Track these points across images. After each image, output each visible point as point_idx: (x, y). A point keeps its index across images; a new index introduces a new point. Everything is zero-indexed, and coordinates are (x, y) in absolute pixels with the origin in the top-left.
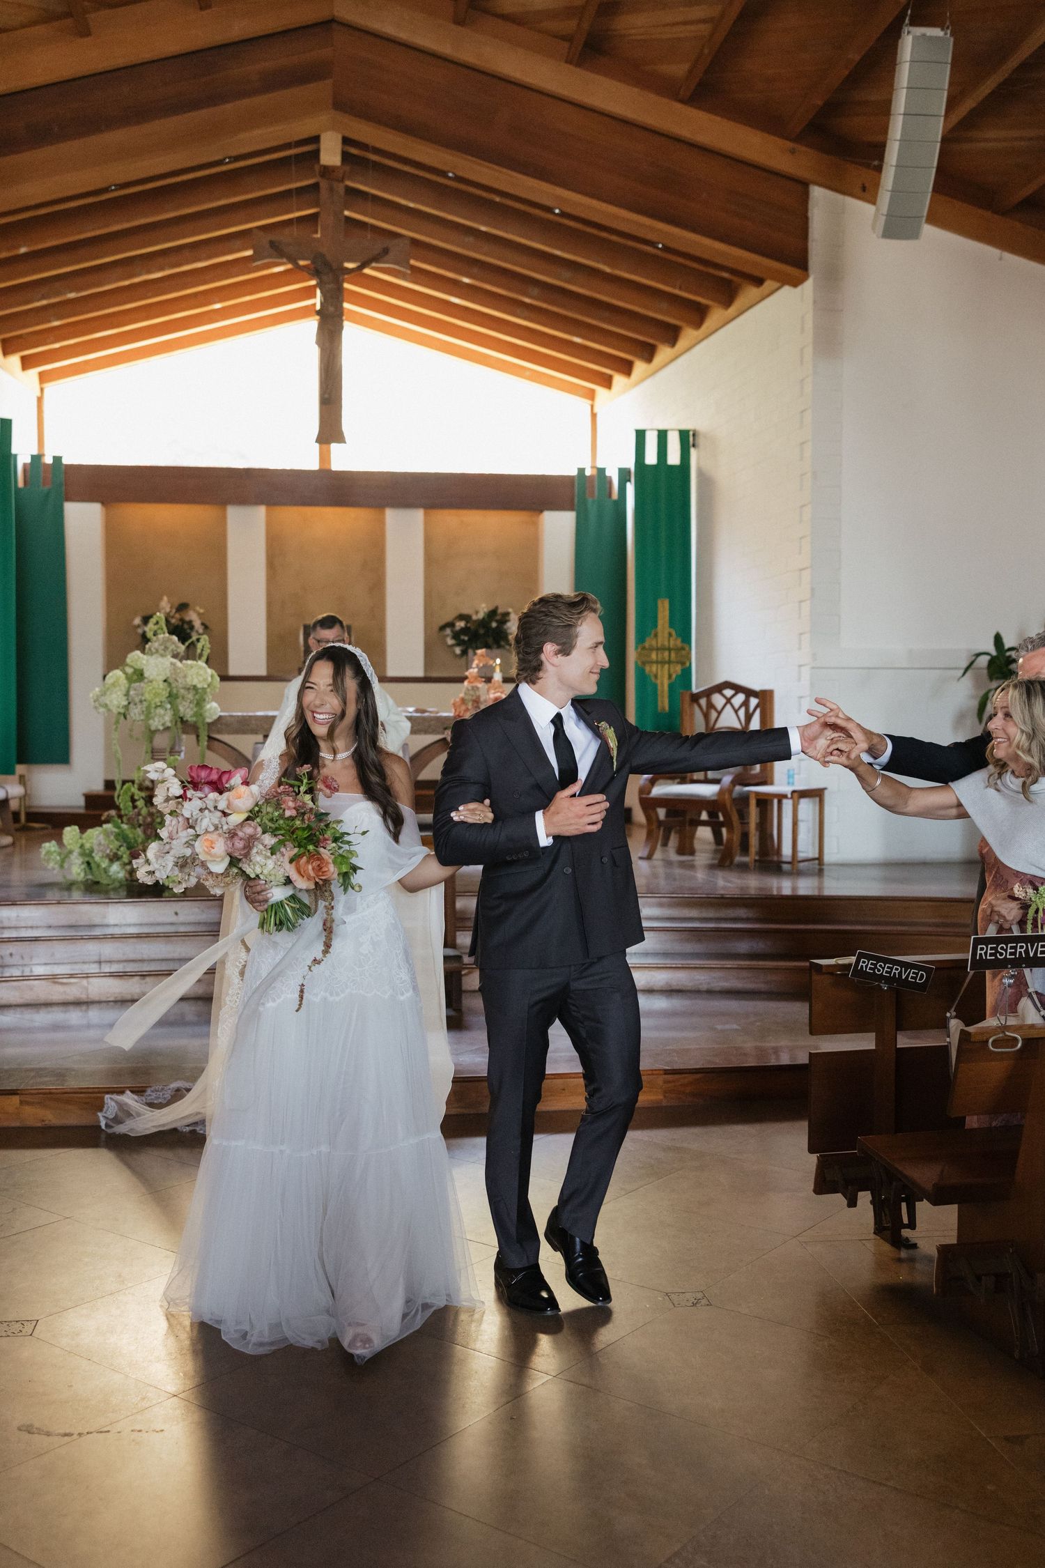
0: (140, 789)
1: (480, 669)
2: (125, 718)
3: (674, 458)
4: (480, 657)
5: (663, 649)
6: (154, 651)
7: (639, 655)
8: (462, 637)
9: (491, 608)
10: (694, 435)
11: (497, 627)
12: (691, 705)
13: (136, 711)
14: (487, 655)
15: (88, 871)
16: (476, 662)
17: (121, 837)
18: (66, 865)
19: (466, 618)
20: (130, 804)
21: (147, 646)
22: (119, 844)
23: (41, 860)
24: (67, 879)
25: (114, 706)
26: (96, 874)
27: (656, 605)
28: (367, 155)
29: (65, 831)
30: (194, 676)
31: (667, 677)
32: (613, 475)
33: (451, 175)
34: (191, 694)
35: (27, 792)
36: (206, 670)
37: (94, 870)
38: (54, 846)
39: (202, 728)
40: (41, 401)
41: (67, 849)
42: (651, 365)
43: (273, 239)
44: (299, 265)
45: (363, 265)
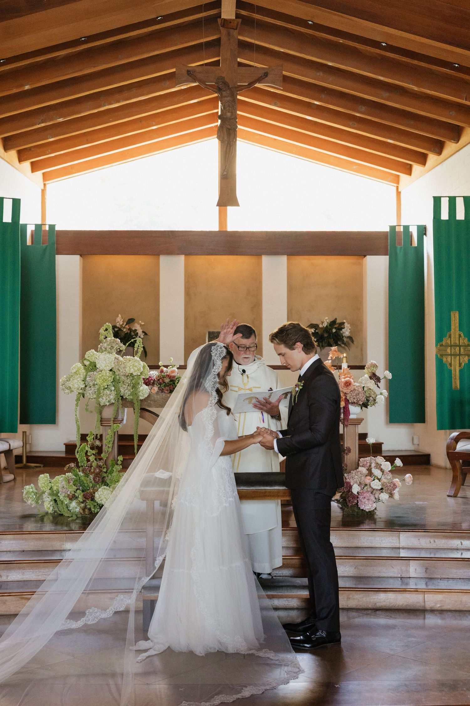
0: (92, 448)
1: (333, 361)
2: (84, 397)
3: (460, 215)
4: (334, 352)
5: (455, 346)
6: (104, 349)
7: (439, 350)
9: (332, 319)
11: (336, 332)
13: (90, 392)
14: (339, 351)
15: (55, 506)
16: (331, 355)
17: (78, 482)
18: (40, 502)
19: (315, 326)
20: (85, 458)
21: (99, 346)
22: (77, 488)
23: (24, 497)
24: (41, 512)
25: (75, 388)
26: (61, 508)
27: (450, 315)
28: (252, 15)
29: (39, 477)
30: (131, 367)
31: (458, 365)
32: (414, 231)
33: (310, 23)
34: (129, 380)
35: (27, 443)
36: (140, 362)
37: (59, 505)
38: (32, 488)
39: (136, 403)
40: (44, 192)
41: (41, 490)
42: (440, 156)
43: (189, 69)
44: (207, 85)
45: (250, 85)
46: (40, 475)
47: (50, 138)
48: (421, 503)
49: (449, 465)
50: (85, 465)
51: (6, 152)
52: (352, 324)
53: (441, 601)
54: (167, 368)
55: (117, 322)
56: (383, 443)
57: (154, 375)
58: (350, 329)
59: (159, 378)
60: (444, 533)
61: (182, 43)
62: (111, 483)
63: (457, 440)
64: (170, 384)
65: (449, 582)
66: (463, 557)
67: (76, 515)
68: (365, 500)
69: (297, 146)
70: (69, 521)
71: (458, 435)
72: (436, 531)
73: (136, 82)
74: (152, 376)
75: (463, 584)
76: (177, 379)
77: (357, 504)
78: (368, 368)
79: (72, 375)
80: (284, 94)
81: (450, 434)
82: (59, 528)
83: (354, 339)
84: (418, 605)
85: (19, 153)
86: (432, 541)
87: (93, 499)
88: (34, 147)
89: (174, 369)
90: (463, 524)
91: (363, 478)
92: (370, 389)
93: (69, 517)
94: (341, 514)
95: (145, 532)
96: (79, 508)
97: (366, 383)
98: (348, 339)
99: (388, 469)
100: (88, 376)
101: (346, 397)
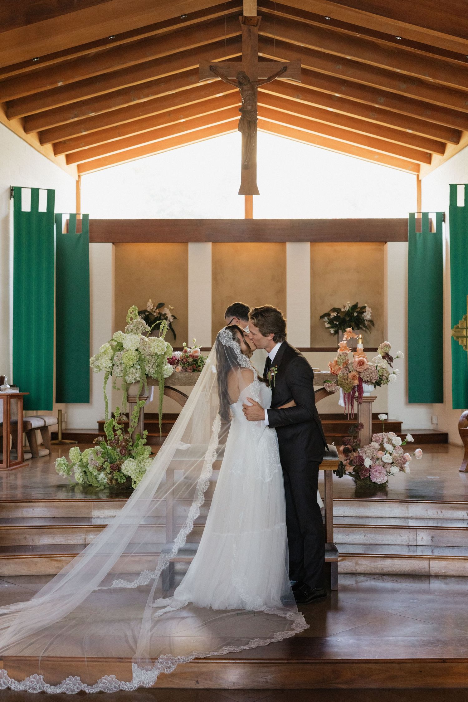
0: (119, 423)
1: (348, 342)
2: (111, 374)
4: (348, 334)
6: (130, 330)
7: (455, 332)
8: (335, 322)
9: (354, 303)
11: (357, 316)
13: (118, 370)
14: (353, 332)
15: (85, 477)
16: (345, 336)
17: (106, 455)
18: (71, 473)
19: (337, 310)
20: (113, 432)
21: (126, 327)
22: (104, 460)
23: (56, 469)
24: (72, 483)
25: (103, 367)
26: (90, 479)
27: (466, 299)
28: (273, 12)
29: (70, 451)
30: (156, 347)
32: (433, 217)
33: (327, 18)
34: (153, 359)
35: (62, 421)
36: (163, 343)
37: (89, 476)
38: (63, 460)
39: (161, 381)
40: (79, 183)
41: (72, 462)
42: (458, 145)
43: (211, 64)
44: (228, 79)
45: (270, 78)
46: (72, 448)
47: (83, 132)
48: (433, 477)
50: (113, 439)
51: (42, 145)
52: (373, 308)
53: (445, 567)
54: (191, 349)
55: (147, 306)
56: (402, 423)
57: (179, 355)
58: (371, 313)
59: (182, 358)
60: (450, 505)
61: (207, 40)
62: (137, 455)
64: (194, 364)
65: (453, 550)
67: (104, 486)
68: (377, 473)
69: (320, 137)
70: (97, 491)
73: (163, 78)
74: (177, 356)
76: (199, 359)
77: (369, 477)
78: (381, 349)
79: (101, 355)
80: (306, 87)
81: (462, 413)
82: (88, 496)
83: (374, 322)
84: (423, 570)
85: (55, 146)
86: (439, 512)
87: (119, 470)
88: (69, 140)
89: (197, 349)
91: (375, 452)
92: (383, 368)
93: (97, 487)
94: (355, 486)
95: (166, 500)
96: (107, 479)
97: (378, 363)
98: (369, 323)
99: (399, 444)
100: (115, 356)
101: (360, 375)
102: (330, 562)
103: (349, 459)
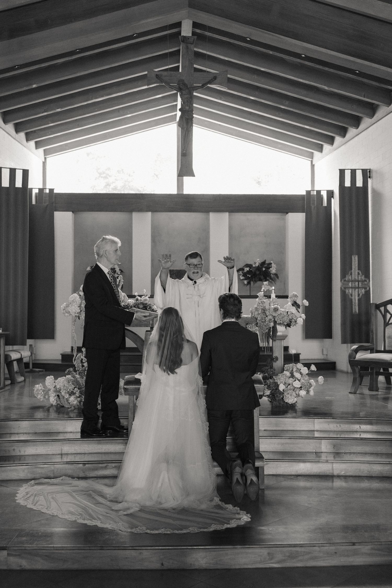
1: (265, 292)
2: (79, 319)
3: (359, 183)
4: (265, 286)
5: (355, 281)
7: (343, 284)
8: (248, 275)
9: (263, 261)
10: (370, 172)
11: (265, 270)
12: (375, 311)
14: (269, 285)
15: (58, 400)
16: (263, 288)
17: (75, 382)
18: (47, 397)
19: (250, 266)
20: (81, 364)
22: (74, 386)
23: (35, 394)
24: (48, 405)
25: (73, 313)
26: (62, 401)
27: (351, 258)
28: (204, 33)
29: (46, 379)
31: (357, 295)
32: (324, 194)
33: (248, 39)
35: (33, 353)
37: (61, 399)
38: (41, 387)
40: (45, 164)
41: (47, 388)
42: (344, 138)
43: (158, 74)
44: (171, 85)
45: (203, 85)
46: (47, 377)
47: (50, 124)
48: (330, 398)
49: (350, 370)
50: (81, 370)
51: (17, 134)
52: (278, 264)
53: (345, 469)
54: (141, 297)
56: (300, 354)
58: (275, 268)
59: (135, 305)
60: (347, 420)
61: (152, 53)
63: (356, 351)
65: (351, 455)
66: (361, 437)
67: (74, 407)
68: (289, 395)
69: (237, 130)
70: (69, 411)
71: (357, 348)
72: (342, 418)
73: (116, 82)
74: (130, 303)
75: (361, 457)
76: (148, 305)
77: (283, 398)
78: (291, 298)
79: (70, 303)
80: (228, 91)
81: (351, 347)
82: (61, 415)
83: (278, 275)
84: (328, 472)
85: (27, 134)
86: (338, 425)
88: (38, 130)
89: (146, 298)
90: (361, 413)
91: (287, 379)
92: (292, 313)
93: (68, 408)
94: (271, 406)
95: (128, 419)
96: (76, 401)
97: (289, 309)
98: (275, 276)
99: (306, 372)
100: (82, 303)
101: (275, 319)
102: (258, 467)
103: (267, 385)
